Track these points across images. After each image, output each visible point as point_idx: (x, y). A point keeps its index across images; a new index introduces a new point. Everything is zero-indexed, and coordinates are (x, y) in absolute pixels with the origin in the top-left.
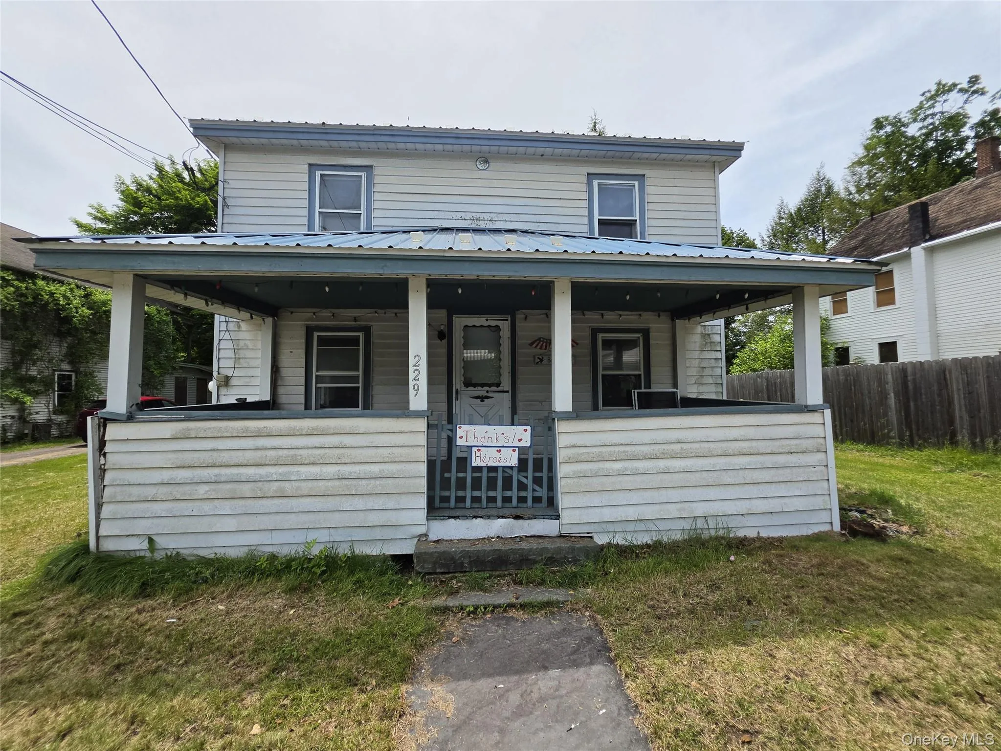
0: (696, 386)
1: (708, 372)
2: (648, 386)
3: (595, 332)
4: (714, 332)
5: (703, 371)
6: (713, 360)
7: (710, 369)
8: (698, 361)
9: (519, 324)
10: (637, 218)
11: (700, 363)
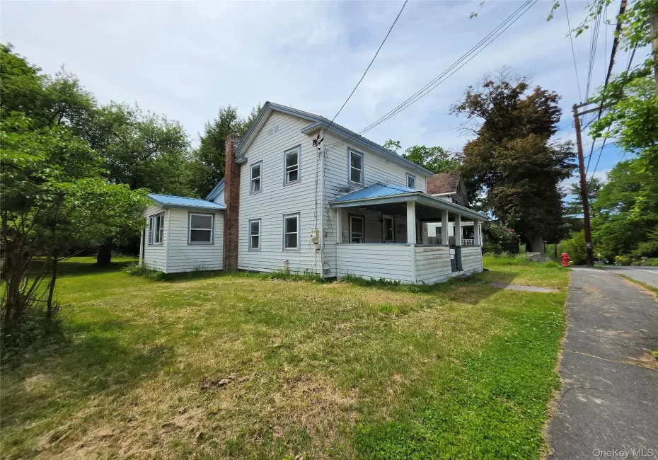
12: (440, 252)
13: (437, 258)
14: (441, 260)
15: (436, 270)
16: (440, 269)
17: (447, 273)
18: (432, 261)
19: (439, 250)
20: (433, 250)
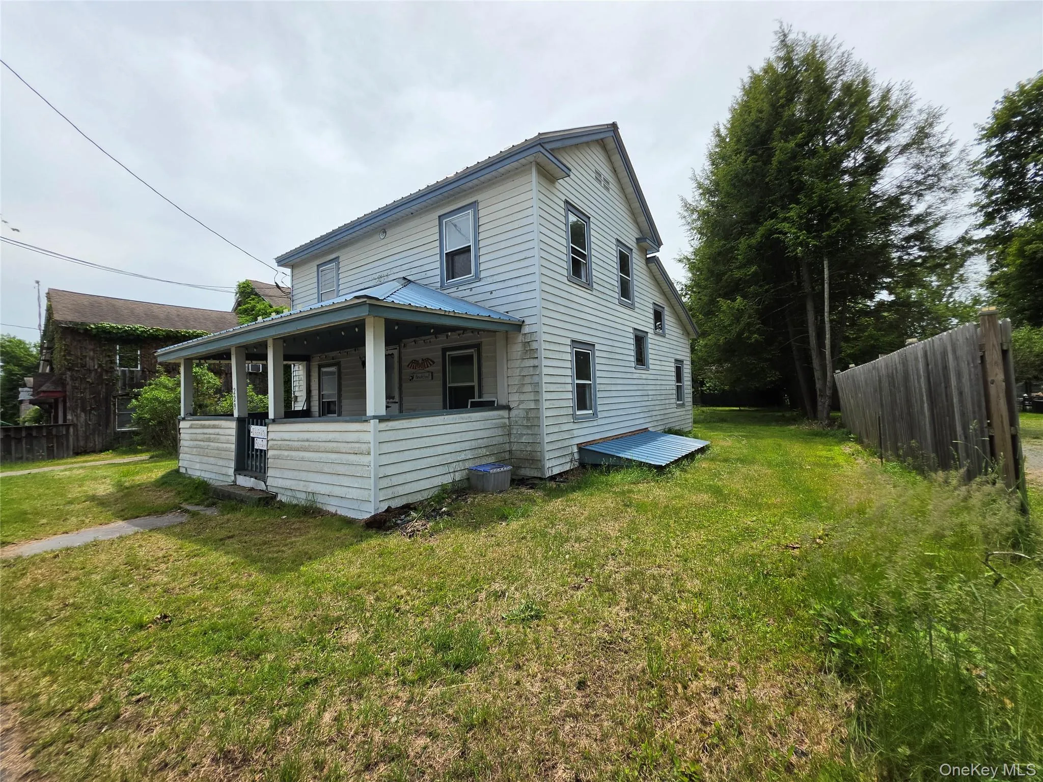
0: (518, 394)
1: (527, 380)
2: (480, 397)
3: (445, 350)
4: (533, 339)
5: (524, 379)
6: (531, 368)
7: (529, 377)
8: (518, 370)
9: (403, 350)
10: (471, 243)
11: (520, 372)
12: (217, 431)
13: (209, 440)
14: (216, 445)
15: (205, 459)
16: (212, 460)
17: (224, 471)
18: (202, 443)
19: (214, 427)
20: (204, 427)
